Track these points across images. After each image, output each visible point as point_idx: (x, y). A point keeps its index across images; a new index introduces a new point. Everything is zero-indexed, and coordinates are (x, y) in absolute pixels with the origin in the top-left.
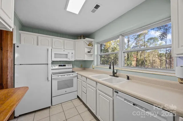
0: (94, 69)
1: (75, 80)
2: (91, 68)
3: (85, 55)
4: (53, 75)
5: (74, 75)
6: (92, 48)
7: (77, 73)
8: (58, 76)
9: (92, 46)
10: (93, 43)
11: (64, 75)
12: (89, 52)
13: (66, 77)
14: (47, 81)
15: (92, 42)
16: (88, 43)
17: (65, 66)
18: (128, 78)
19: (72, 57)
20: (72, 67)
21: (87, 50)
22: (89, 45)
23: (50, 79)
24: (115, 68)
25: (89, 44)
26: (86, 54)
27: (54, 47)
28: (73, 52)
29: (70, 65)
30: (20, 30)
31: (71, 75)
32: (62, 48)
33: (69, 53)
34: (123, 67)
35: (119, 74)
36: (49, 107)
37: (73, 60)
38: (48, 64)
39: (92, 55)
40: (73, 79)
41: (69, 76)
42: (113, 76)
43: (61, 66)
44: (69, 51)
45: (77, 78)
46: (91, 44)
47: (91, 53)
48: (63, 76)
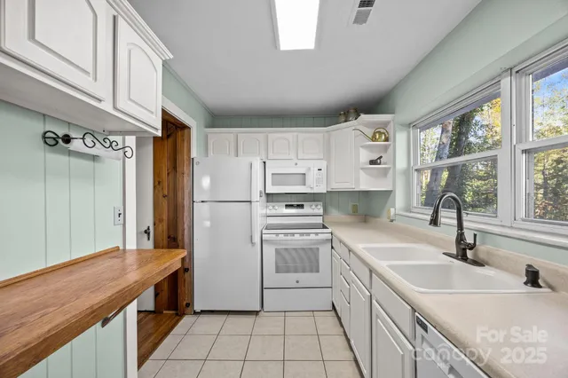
0: (392, 221)
1: (324, 251)
2: (384, 219)
3: (361, 171)
4: (264, 231)
5: (321, 237)
6: (386, 148)
7: (329, 230)
8: (277, 234)
9: (387, 140)
10: (390, 129)
11: (293, 234)
12: (372, 162)
13: (298, 239)
14: (250, 245)
15: (386, 124)
16: (369, 132)
17: (301, 206)
18: (533, 278)
19: (318, 181)
20: (321, 211)
21: (365, 156)
22: (374, 139)
23: (257, 240)
24: (465, 224)
25: (375, 133)
26: (362, 169)
27: (271, 155)
28: (323, 164)
29: (316, 206)
30: (206, 127)
31: (313, 237)
32: (293, 156)
33: (309, 169)
34: (523, 220)
35: (488, 253)
36: (257, 313)
37: (322, 189)
38: (250, 202)
39: (385, 171)
40: (318, 249)
41: (305, 237)
42: (456, 257)
43: (291, 206)
44: (310, 164)
45: (332, 248)
46: (379, 132)
47: (385, 164)
48: (289, 238)
